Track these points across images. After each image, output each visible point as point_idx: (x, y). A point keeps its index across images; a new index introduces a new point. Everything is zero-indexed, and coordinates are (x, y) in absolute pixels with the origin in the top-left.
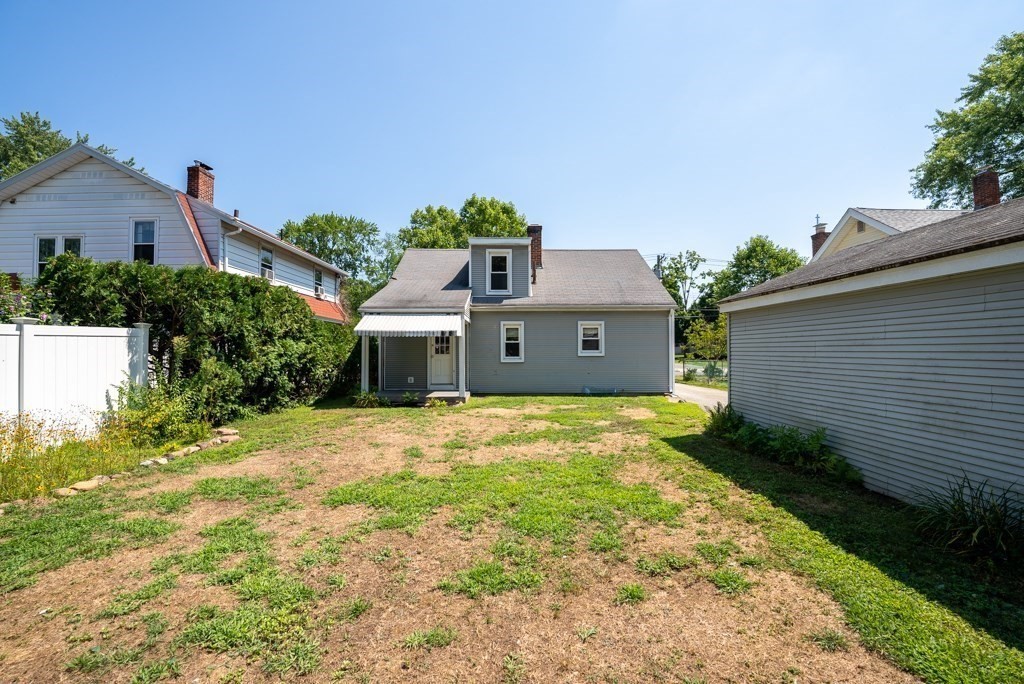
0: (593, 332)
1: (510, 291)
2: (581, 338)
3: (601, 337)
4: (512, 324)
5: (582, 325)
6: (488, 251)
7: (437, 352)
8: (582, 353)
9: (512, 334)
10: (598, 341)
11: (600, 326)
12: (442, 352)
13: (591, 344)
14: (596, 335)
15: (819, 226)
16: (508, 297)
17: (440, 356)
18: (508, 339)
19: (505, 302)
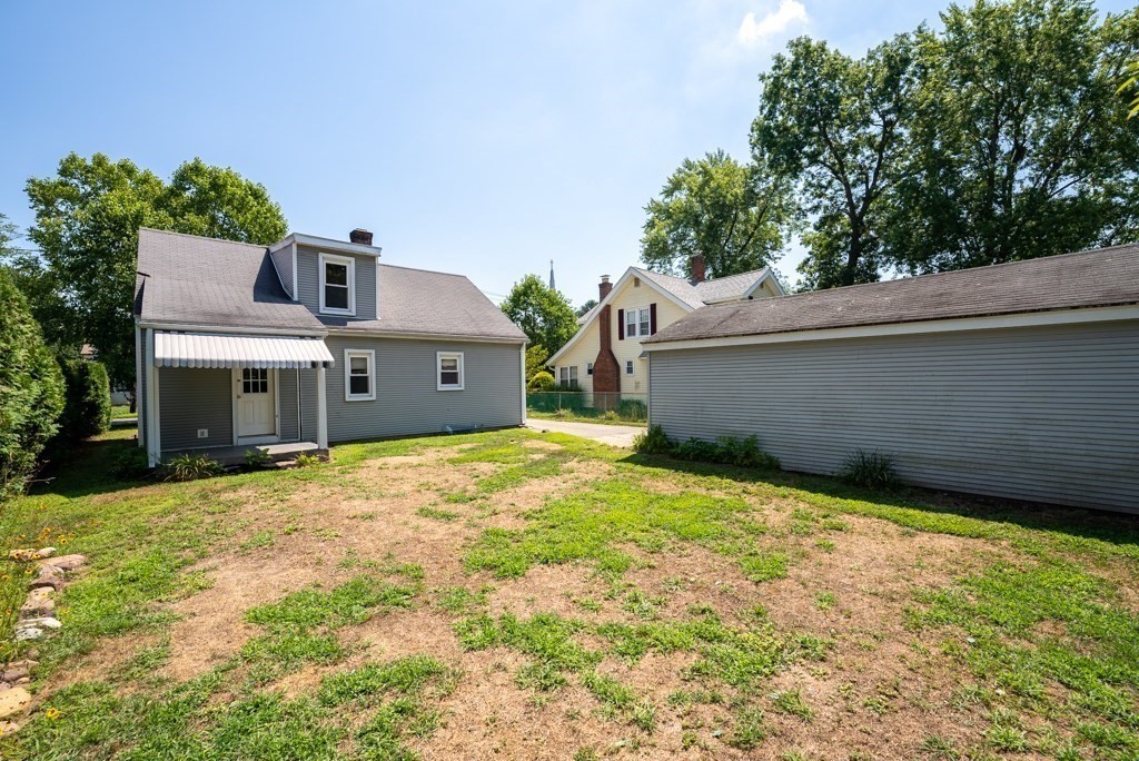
0: (452, 364)
1: (352, 309)
2: (439, 371)
3: (461, 369)
4: (359, 353)
5: (441, 355)
6: (321, 255)
7: (246, 389)
8: (441, 387)
9: (359, 366)
10: (456, 373)
11: (459, 357)
12: (256, 390)
13: (450, 378)
14: (455, 367)
15: (605, 277)
16: (352, 319)
17: (252, 396)
18: (353, 371)
19: (350, 324)
